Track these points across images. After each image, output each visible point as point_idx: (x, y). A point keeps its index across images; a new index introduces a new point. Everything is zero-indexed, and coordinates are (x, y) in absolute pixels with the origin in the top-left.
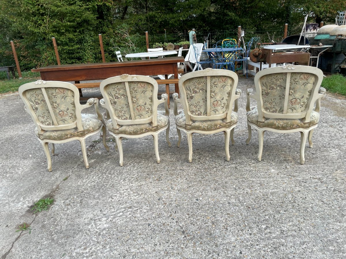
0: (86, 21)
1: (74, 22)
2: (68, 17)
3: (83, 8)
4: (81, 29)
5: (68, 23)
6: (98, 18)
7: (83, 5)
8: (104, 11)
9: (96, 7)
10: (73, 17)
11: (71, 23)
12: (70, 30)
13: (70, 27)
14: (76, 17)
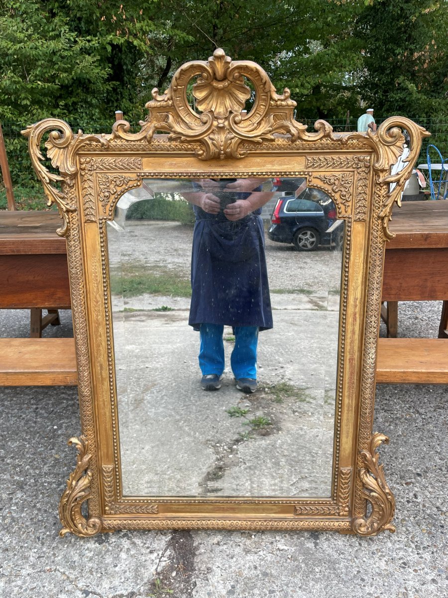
0: (83, 84)
1: (54, 82)
2: (39, 69)
3: (77, 48)
4: (70, 101)
5: (39, 83)
6: (111, 78)
7: (77, 39)
8: (125, 64)
9: (109, 48)
10: (51, 70)
11: (47, 85)
12: (43, 100)
13: (45, 95)
14: (58, 70)
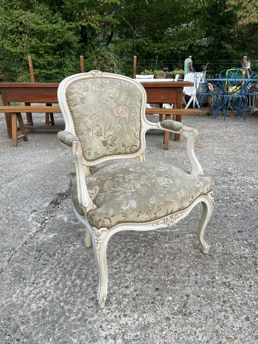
0: (68, 44)
1: (55, 43)
2: (48, 37)
3: (65, 27)
4: (62, 52)
5: (48, 43)
6: (80, 41)
7: (65, 24)
8: (88, 34)
9: (80, 28)
10: (53, 37)
11: (51, 44)
13: (50, 49)
14: (57, 37)
